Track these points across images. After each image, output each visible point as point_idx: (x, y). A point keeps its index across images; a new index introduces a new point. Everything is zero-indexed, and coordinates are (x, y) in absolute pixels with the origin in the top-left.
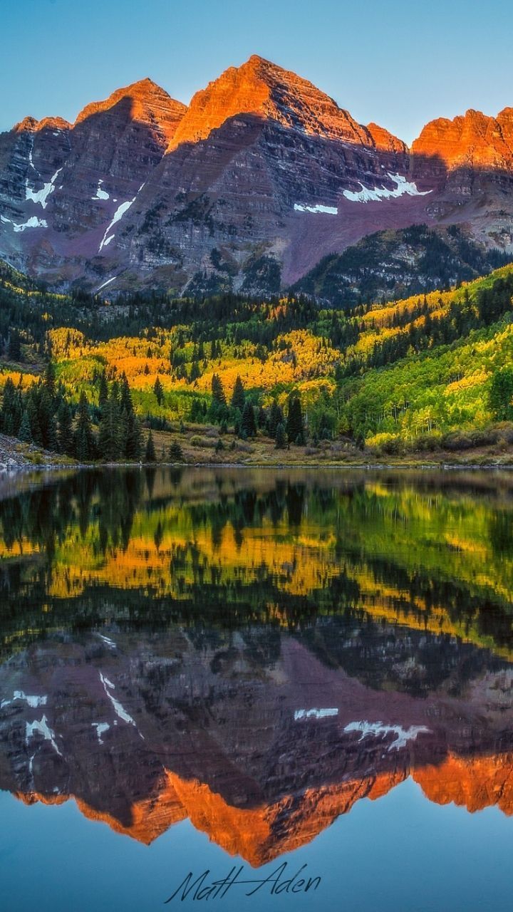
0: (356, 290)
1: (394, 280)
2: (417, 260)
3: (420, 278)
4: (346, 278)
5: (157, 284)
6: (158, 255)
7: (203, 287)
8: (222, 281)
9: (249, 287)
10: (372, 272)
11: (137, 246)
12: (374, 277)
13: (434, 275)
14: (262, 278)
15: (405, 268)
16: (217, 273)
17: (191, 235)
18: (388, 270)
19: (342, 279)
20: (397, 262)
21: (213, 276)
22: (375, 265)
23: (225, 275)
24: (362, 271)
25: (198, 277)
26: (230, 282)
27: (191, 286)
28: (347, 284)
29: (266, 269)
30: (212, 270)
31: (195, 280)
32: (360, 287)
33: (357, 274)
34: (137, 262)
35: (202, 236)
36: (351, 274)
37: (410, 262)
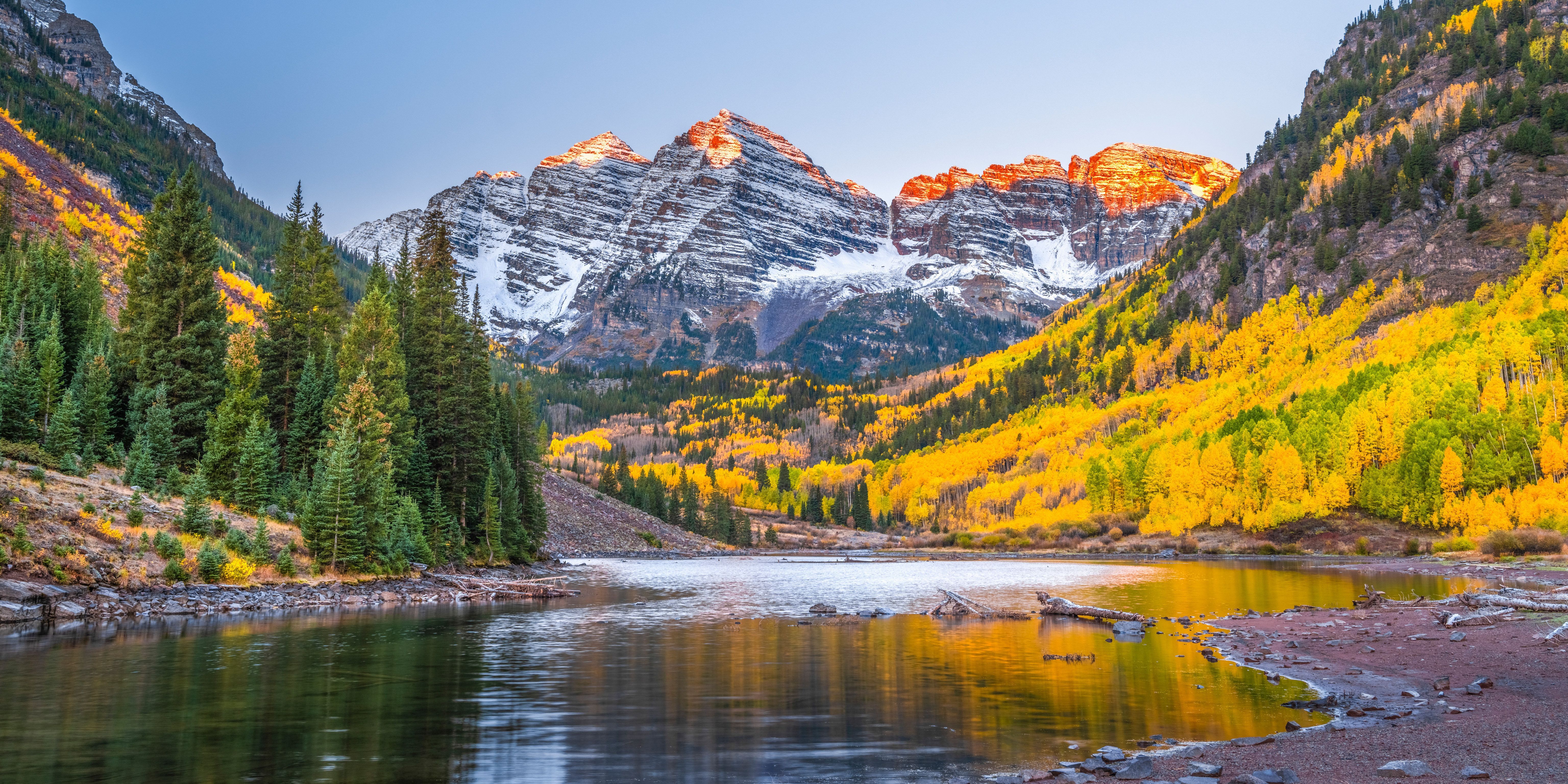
0: (838, 359)
1: (878, 348)
2: (902, 327)
3: (907, 346)
4: (828, 346)
5: (622, 350)
6: (624, 319)
7: (671, 354)
8: (694, 347)
9: (723, 354)
10: (855, 339)
11: (601, 310)
12: (858, 344)
13: (923, 343)
14: (737, 345)
15: (890, 335)
16: (687, 339)
17: (659, 298)
18: (872, 338)
19: (823, 347)
20: (882, 328)
21: (684, 343)
22: (859, 332)
23: (695, 341)
24: (845, 338)
25: (667, 344)
26: (702, 349)
27: (660, 354)
28: (828, 352)
29: (741, 336)
30: (682, 336)
31: (664, 346)
32: (842, 355)
33: (839, 341)
34: (601, 326)
35: (672, 300)
36: (831, 341)
37: (896, 329)
